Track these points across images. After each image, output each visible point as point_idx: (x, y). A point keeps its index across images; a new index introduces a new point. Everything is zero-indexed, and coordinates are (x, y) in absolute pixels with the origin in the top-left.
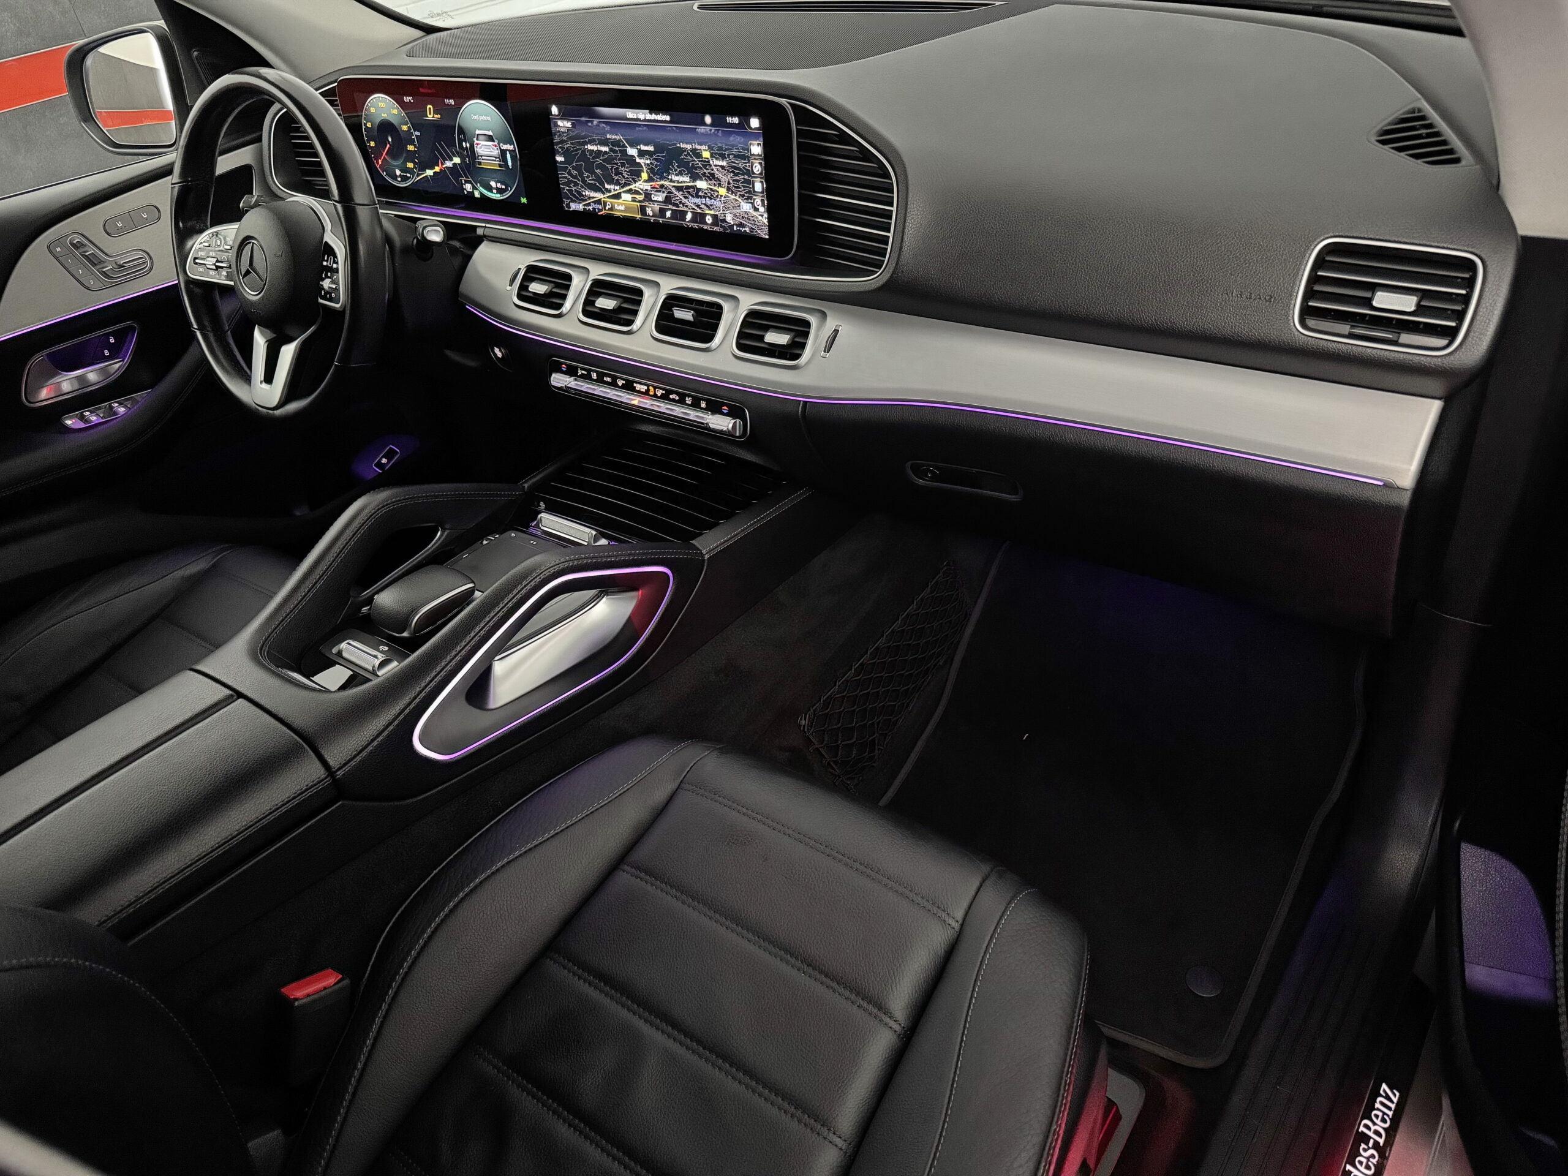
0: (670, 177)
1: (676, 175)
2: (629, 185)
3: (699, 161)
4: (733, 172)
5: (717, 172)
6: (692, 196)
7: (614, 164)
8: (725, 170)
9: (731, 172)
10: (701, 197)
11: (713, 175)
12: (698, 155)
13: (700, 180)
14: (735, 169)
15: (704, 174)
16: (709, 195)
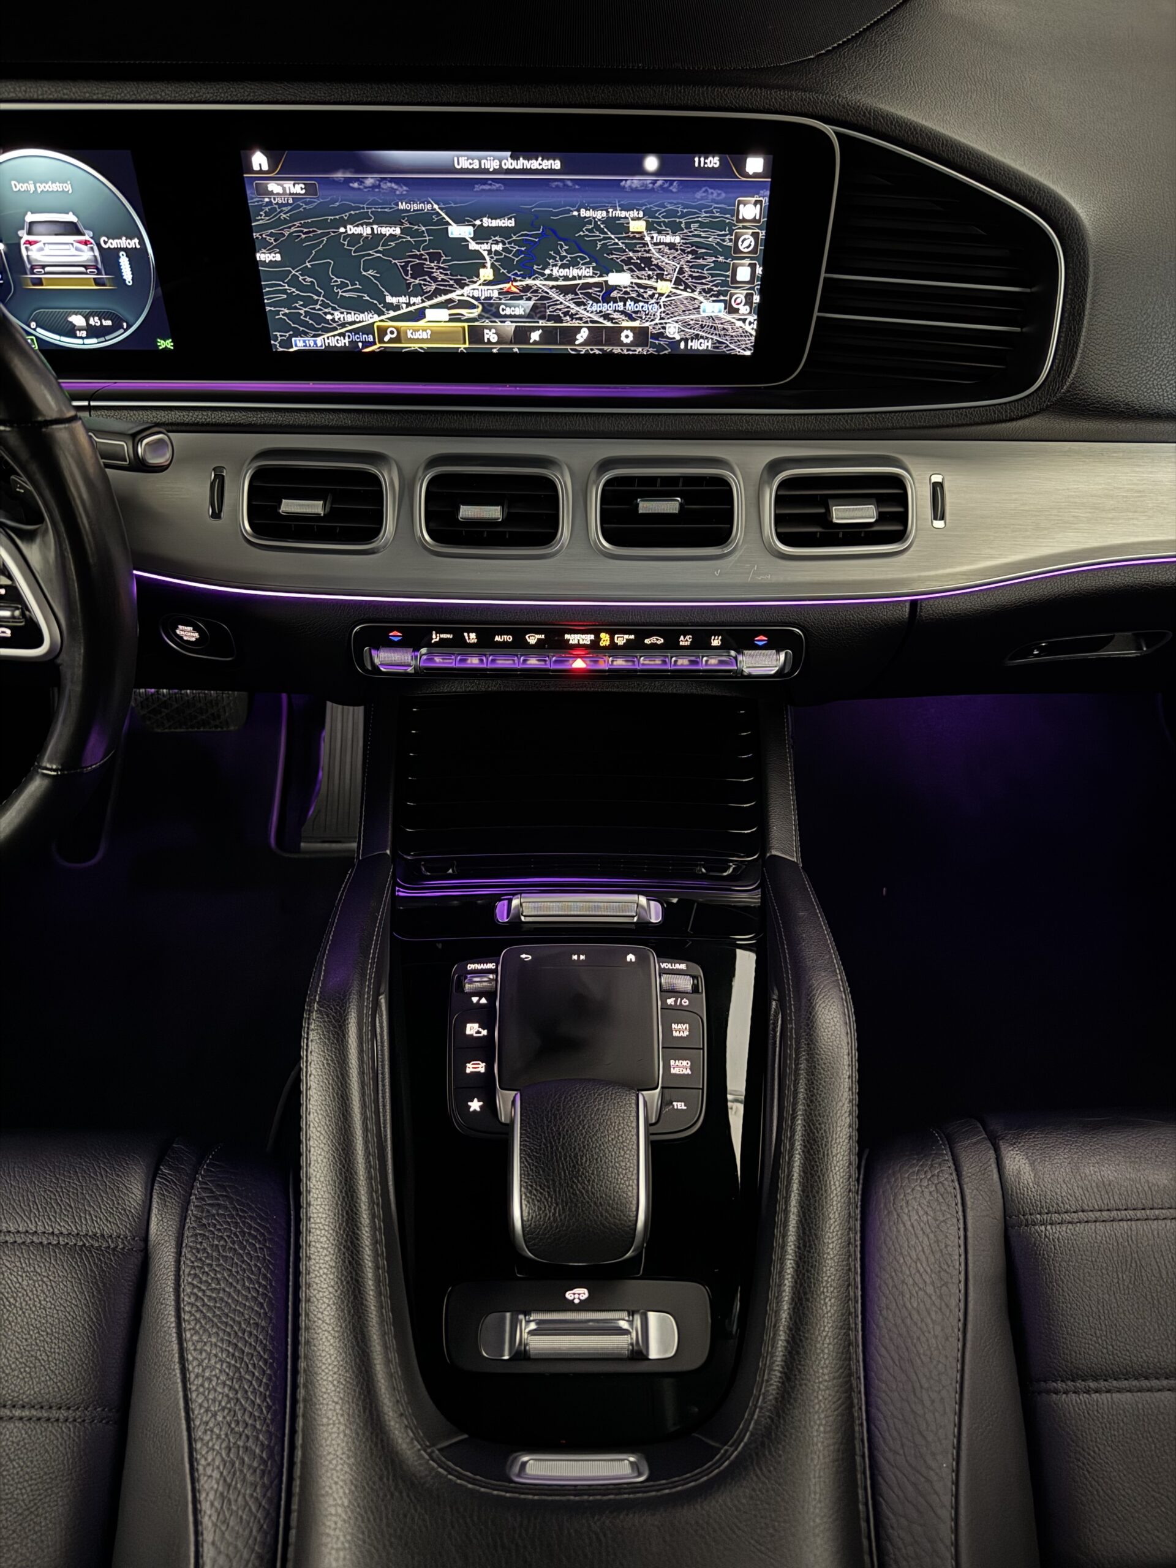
0: (547, 272)
1: (563, 266)
2: (446, 292)
3: (619, 239)
4: (692, 252)
5: (658, 255)
6: (598, 301)
7: (410, 256)
8: (677, 250)
9: (688, 253)
10: (615, 301)
11: (647, 262)
12: (618, 226)
13: (617, 271)
14: (697, 247)
15: (628, 261)
16: (634, 295)
